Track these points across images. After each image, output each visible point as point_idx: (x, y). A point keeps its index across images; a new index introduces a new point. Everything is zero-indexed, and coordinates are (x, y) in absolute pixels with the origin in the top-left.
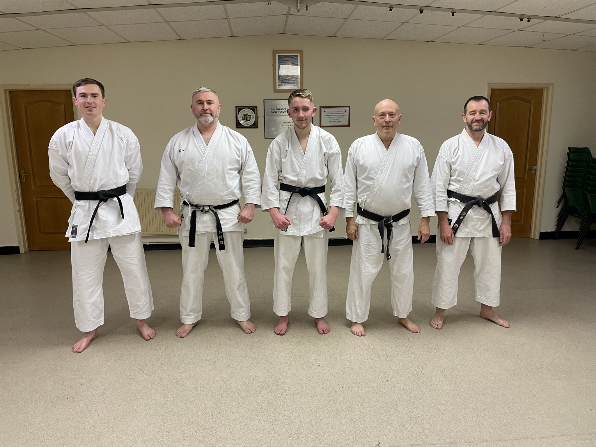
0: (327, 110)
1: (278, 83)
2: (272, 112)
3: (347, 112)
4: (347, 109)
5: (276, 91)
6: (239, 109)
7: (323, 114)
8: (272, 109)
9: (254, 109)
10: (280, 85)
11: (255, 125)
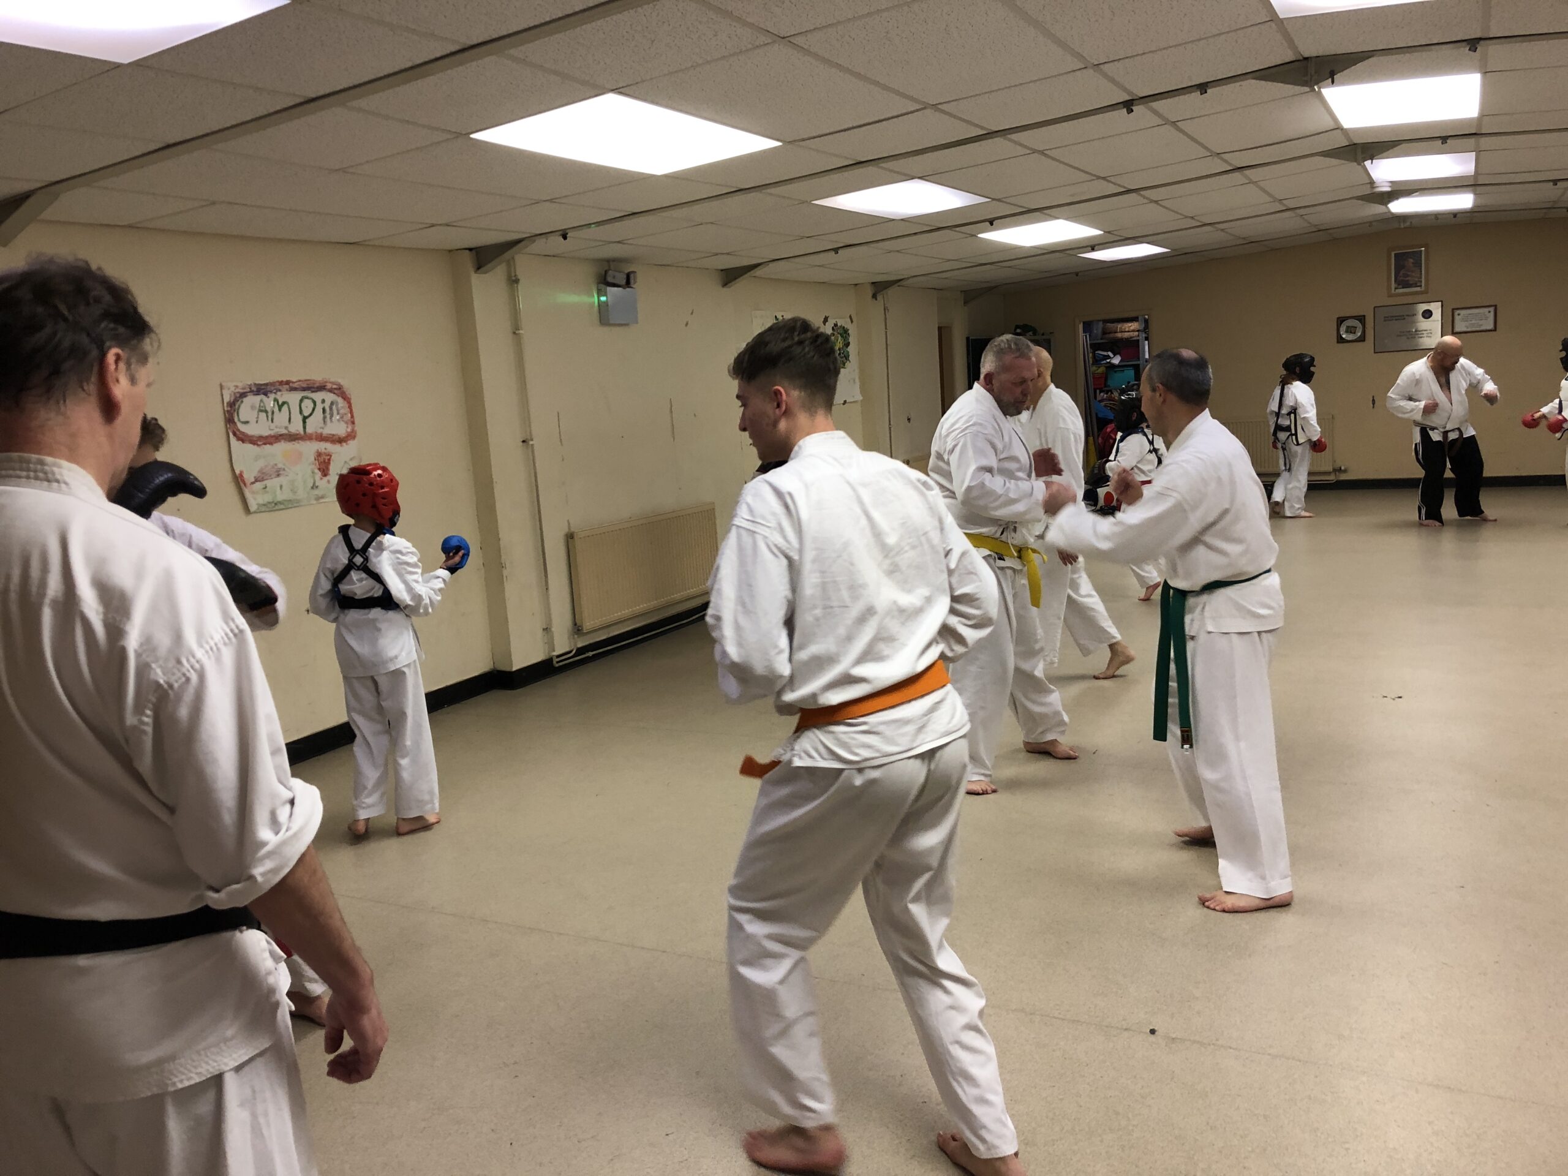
0: (1463, 312)
1: (1393, 285)
2: (1385, 321)
3: (1492, 313)
4: (1492, 309)
5: (1390, 296)
6: (1341, 321)
7: (1457, 318)
8: (1385, 317)
9: (1362, 319)
10: (1396, 288)
11: (1362, 339)
